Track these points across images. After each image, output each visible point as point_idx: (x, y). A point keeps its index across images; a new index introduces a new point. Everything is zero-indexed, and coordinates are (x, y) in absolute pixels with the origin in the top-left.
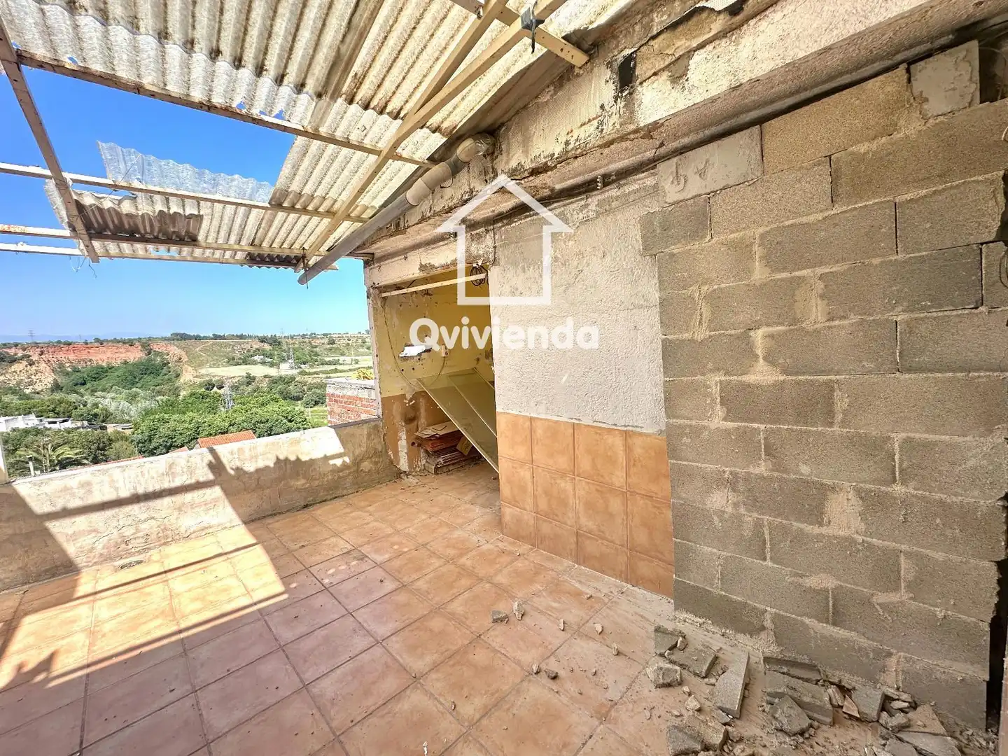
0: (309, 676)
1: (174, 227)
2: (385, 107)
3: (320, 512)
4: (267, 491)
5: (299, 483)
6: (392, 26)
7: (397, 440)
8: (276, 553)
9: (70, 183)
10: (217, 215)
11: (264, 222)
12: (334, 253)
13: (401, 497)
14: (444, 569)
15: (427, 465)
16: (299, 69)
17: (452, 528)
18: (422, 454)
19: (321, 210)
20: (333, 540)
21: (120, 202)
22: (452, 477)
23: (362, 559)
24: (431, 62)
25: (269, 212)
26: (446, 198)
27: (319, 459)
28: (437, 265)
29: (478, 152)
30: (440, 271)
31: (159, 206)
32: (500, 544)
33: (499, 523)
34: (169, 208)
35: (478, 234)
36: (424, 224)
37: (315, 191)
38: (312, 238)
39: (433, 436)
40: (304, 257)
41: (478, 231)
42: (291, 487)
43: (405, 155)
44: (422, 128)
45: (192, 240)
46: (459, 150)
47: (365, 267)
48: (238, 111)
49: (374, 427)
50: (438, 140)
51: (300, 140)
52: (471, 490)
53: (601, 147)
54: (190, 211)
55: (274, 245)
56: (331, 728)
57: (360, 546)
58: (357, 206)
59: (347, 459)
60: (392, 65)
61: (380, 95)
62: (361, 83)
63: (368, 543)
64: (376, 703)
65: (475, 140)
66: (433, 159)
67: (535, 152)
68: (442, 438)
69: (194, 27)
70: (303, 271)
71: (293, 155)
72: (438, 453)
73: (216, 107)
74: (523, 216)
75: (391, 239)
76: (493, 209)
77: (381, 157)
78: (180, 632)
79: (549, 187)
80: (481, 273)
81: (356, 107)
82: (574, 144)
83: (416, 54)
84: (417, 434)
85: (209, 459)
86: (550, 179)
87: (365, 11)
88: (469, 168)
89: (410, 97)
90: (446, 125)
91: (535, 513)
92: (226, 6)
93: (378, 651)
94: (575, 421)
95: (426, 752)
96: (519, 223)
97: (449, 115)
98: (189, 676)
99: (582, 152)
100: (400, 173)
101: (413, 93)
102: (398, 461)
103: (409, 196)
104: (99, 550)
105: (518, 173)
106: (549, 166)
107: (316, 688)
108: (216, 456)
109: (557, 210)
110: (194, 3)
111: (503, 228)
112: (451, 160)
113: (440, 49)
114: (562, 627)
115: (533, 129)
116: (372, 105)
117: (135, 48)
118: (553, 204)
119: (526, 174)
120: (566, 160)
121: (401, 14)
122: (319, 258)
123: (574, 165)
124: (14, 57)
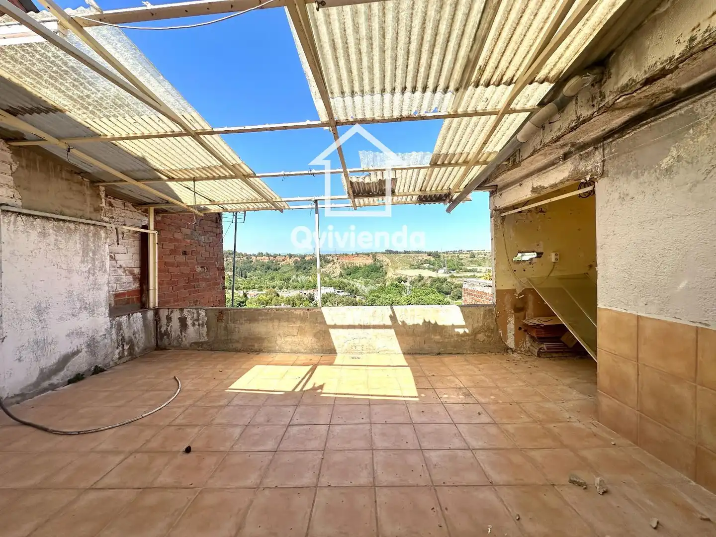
0: (425, 445)
1: (385, 186)
2: (501, 79)
3: (447, 359)
4: (418, 338)
5: (436, 337)
6: (504, 25)
7: (506, 324)
8: (418, 374)
9: (349, 173)
10: (404, 176)
11: (427, 176)
12: (468, 190)
13: (506, 366)
14: (531, 425)
15: (531, 347)
16: (445, 79)
17: (546, 400)
18: (528, 338)
19: (460, 162)
20: (452, 378)
21: (364, 178)
22: (554, 362)
23: (469, 395)
24: (536, 34)
25: (430, 169)
26: (555, 130)
27: (450, 326)
28: (546, 186)
29: (585, 84)
30: (550, 190)
31: (379, 177)
32: (592, 427)
33: (595, 411)
34: (383, 177)
35: (587, 153)
36: (536, 155)
37: (456, 150)
38: (456, 180)
39: (538, 325)
40: (450, 194)
41: (586, 151)
42: (432, 339)
43: (518, 108)
44: (531, 83)
46: (565, 89)
47: (490, 196)
48: (414, 116)
49: (488, 310)
50: (547, 87)
51: (447, 121)
55: (433, 189)
56: (431, 479)
57: (468, 388)
58: (484, 154)
59: (467, 331)
60: (505, 50)
61: (498, 73)
62: (484, 71)
63: (475, 387)
64: (461, 482)
65: (581, 76)
66: (542, 104)
68: (547, 328)
69: (395, 81)
70: (448, 204)
71: (443, 131)
72: (541, 340)
73: (404, 118)
74: (638, 126)
75: (510, 172)
76: (604, 128)
77: (499, 115)
78: (369, 395)
79: (672, 89)
80: (588, 186)
81: (481, 88)
82: (702, 36)
83: (523, 33)
84: (524, 321)
85: (390, 313)
86: (671, 82)
87: (484, 25)
88: (577, 99)
89: (520, 65)
90: (553, 73)
91: (638, 411)
92: (409, 63)
93: (469, 454)
94: (700, 325)
95: (490, 531)
96: (633, 133)
97: (555, 65)
98: (370, 417)
99: (714, 40)
100: (515, 122)
101: (522, 61)
102: (506, 339)
103: (519, 137)
104: (345, 348)
105: (629, 88)
106: (668, 70)
107: (427, 454)
108: (393, 312)
109: (683, 109)
110: (396, 68)
111: (614, 142)
112: (558, 99)
113: (543, 20)
114: (654, 525)
115: (648, 43)
116: (492, 82)
117: (373, 102)
118: (677, 105)
119: (638, 86)
120: (692, 56)
121: (511, 12)
122: (459, 193)
123: (702, 58)
124: (335, 124)
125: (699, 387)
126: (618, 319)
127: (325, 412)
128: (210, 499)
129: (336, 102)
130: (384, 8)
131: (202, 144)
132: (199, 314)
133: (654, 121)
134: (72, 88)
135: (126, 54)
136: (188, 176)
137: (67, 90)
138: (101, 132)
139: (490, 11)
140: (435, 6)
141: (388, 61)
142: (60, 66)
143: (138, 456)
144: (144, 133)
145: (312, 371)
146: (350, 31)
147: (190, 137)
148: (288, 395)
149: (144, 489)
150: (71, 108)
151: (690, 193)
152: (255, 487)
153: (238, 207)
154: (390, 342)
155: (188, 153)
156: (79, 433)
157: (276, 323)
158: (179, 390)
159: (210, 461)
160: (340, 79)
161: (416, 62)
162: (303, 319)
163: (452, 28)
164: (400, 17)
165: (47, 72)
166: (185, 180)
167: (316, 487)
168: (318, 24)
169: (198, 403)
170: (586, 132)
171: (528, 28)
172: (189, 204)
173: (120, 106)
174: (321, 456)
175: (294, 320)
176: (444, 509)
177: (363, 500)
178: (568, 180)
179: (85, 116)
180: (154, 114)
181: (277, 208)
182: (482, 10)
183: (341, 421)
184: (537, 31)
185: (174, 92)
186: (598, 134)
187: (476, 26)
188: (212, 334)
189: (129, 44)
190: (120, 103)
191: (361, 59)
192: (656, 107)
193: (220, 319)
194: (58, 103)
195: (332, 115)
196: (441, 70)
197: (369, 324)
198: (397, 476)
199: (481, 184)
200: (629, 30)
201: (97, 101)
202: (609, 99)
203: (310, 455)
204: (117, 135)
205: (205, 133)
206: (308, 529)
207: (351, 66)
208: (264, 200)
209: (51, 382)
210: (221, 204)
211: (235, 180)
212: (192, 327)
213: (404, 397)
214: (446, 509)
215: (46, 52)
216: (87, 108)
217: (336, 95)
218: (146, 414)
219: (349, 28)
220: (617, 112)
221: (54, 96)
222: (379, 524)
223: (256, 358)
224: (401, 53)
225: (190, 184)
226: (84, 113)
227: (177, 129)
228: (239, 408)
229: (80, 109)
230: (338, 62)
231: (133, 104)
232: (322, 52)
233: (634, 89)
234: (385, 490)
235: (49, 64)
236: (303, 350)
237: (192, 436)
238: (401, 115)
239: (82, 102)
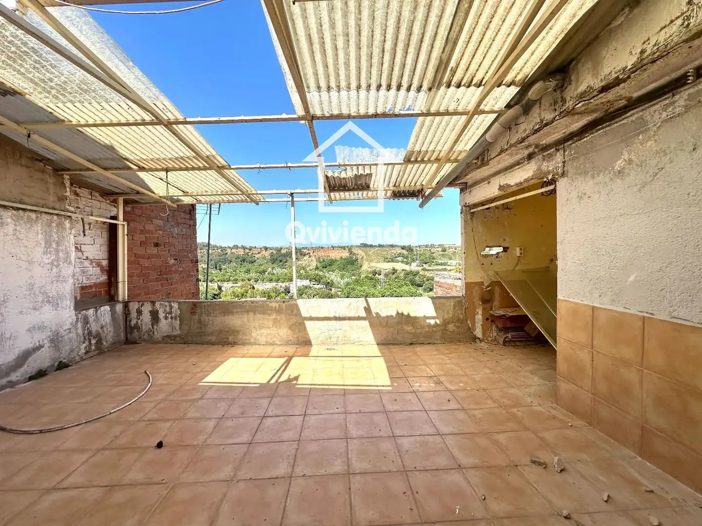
0: (398, 432)
1: (360, 181)
2: (472, 82)
3: (419, 349)
4: (391, 329)
5: (408, 328)
6: (474, 29)
7: (474, 314)
8: (391, 364)
11: (401, 172)
12: (440, 186)
13: (474, 355)
14: (496, 410)
15: (497, 337)
16: (419, 79)
17: (510, 386)
18: (494, 328)
19: (432, 159)
20: (424, 367)
22: (518, 350)
23: (439, 384)
24: (504, 39)
25: (404, 166)
26: (521, 131)
27: (421, 317)
28: (512, 184)
29: (548, 89)
30: (515, 189)
31: (355, 172)
32: (552, 411)
33: (554, 395)
34: (358, 172)
35: (550, 154)
36: (504, 154)
37: (428, 148)
38: (428, 177)
39: (504, 315)
40: (422, 190)
41: (549, 152)
42: (404, 330)
43: (486, 109)
44: (499, 86)
45: (367, 187)
46: (530, 93)
47: (461, 193)
48: (389, 113)
49: (458, 302)
50: (514, 90)
51: (421, 119)
52: (534, 364)
53: (686, 41)
54: (367, 171)
55: (406, 185)
56: (403, 465)
57: (439, 376)
58: (454, 152)
59: (438, 322)
60: (475, 53)
61: (468, 75)
62: (455, 72)
63: (445, 375)
64: (431, 467)
65: (544, 81)
66: (509, 106)
67: (606, 71)
68: (512, 318)
69: (370, 78)
70: (421, 200)
71: (416, 129)
72: (505, 330)
73: (379, 114)
74: (594, 130)
75: (479, 170)
76: (564, 131)
77: (469, 116)
78: (344, 385)
79: (625, 97)
80: (550, 185)
81: (452, 89)
82: (652, 49)
83: (493, 37)
84: (491, 312)
85: (365, 304)
86: (624, 90)
87: (456, 28)
88: (540, 103)
89: (489, 68)
90: (519, 77)
91: (592, 394)
92: (384, 61)
93: (439, 439)
94: (646, 315)
95: (457, 512)
96: (590, 137)
97: (521, 70)
98: (345, 405)
99: (661, 54)
100: (484, 122)
101: (491, 65)
102: (474, 330)
103: (488, 137)
104: (320, 339)
105: (587, 95)
106: (621, 79)
107: (400, 441)
108: (368, 304)
109: (634, 116)
110: (371, 66)
111: (573, 145)
112: (524, 102)
113: (511, 27)
114: (606, 499)
115: (604, 52)
116: (463, 84)
117: (349, 98)
118: (629, 112)
119: (595, 93)
120: (642, 67)
121: (481, 17)
122: (431, 190)
123: (652, 70)
124: (311, 118)
125: (646, 371)
126: (576, 309)
127: (300, 403)
128: (182, 494)
129: (313, 97)
130: (360, 6)
131: (174, 133)
132: (171, 307)
133: (609, 126)
134: (33, 70)
135: (93, 37)
136: (161, 166)
137: (27, 72)
138: (65, 118)
139: (461, 14)
140: (409, 7)
141: (364, 58)
142: (20, 47)
143: (106, 453)
144: (112, 121)
145: (288, 362)
146: (326, 26)
147: (162, 126)
148: (263, 386)
149: (112, 487)
150: (32, 91)
151: (639, 194)
152: (228, 479)
153: (212, 199)
154: (364, 333)
155: (160, 142)
156: (41, 432)
157: (251, 315)
158: (150, 384)
159: (183, 456)
160: (316, 74)
161: (390, 60)
162: (279, 311)
163: (426, 30)
164: (375, 15)
165: (4, 52)
166: (157, 170)
167: (291, 477)
168: (294, 17)
169: (171, 398)
170: (548, 134)
171: (497, 33)
172: (161, 195)
173: (86, 91)
174: (296, 447)
175: (270, 312)
176: (415, 493)
177: (337, 488)
178: (532, 179)
179: (47, 100)
180: (124, 102)
181: (253, 201)
182: (453, 14)
183: (316, 412)
184: (505, 36)
185: (145, 79)
186: (559, 137)
187: (449, 28)
188: (186, 328)
189: (96, 27)
190: (86, 87)
191: (337, 55)
192: (611, 113)
193: (193, 313)
194: (16, 85)
195: (308, 109)
196: (415, 69)
197: (344, 316)
198: (371, 463)
199: (452, 181)
200: (588, 40)
201: (59, 85)
202: (570, 104)
203: (284, 446)
204: (83, 122)
205: (178, 123)
206: (283, 518)
207: (327, 61)
208: (239, 192)
209: (9, 379)
210: (195, 196)
211: (209, 171)
212: (165, 321)
213: (377, 386)
214: (417, 493)
215: (3, 31)
216: (49, 92)
217: (311, 90)
218: (115, 410)
219: (325, 23)
220: (576, 117)
221: (12, 78)
222: (353, 510)
223: (231, 350)
224: (376, 51)
225: (163, 174)
226: (46, 97)
227: (148, 118)
228: (213, 401)
229: (41, 93)
230: (314, 57)
231: (100, 89)
232: (298, 45)
233: (591, 96)
234: (358, 477)
235: (6, 44)
236: (278, 343)
237: (165, 431)
238: (376, 112)
239: (44, 85)
